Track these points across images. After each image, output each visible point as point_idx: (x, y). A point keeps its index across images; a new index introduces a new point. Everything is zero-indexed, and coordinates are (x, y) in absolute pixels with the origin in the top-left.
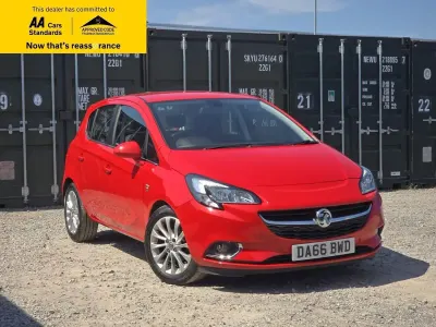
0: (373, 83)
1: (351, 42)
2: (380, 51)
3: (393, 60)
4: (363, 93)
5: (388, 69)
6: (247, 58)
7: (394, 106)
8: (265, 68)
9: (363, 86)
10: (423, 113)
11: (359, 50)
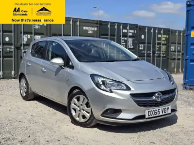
0: (126, 39)
1: (119, 24)
2: (128, 28)
3: (132, 31)
4: (122, 42)
5: (131, 34)
6: (85, 28)
7: (132, 47)
8: (90, 32)
9: (122, 40)
10: (141, 50)
11: (121, 27)
